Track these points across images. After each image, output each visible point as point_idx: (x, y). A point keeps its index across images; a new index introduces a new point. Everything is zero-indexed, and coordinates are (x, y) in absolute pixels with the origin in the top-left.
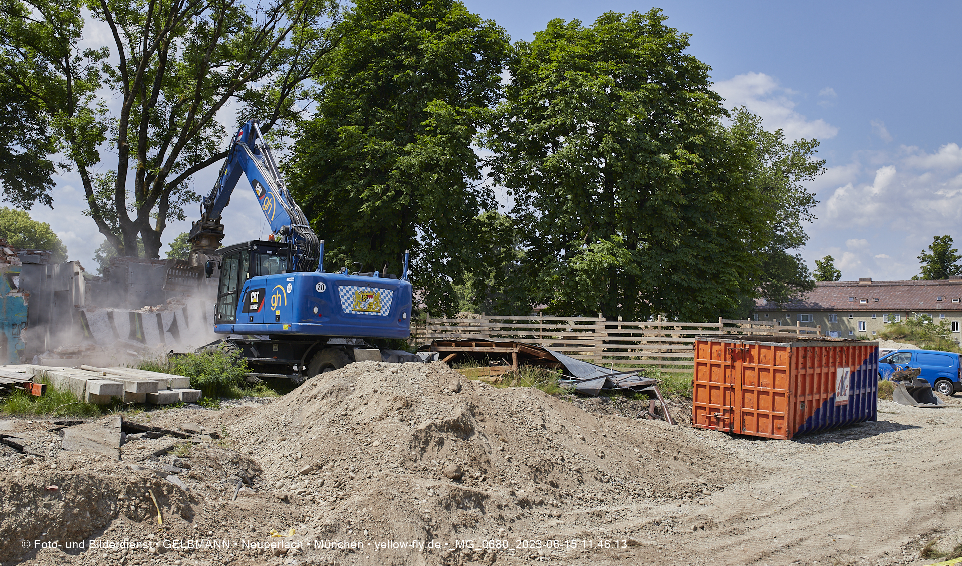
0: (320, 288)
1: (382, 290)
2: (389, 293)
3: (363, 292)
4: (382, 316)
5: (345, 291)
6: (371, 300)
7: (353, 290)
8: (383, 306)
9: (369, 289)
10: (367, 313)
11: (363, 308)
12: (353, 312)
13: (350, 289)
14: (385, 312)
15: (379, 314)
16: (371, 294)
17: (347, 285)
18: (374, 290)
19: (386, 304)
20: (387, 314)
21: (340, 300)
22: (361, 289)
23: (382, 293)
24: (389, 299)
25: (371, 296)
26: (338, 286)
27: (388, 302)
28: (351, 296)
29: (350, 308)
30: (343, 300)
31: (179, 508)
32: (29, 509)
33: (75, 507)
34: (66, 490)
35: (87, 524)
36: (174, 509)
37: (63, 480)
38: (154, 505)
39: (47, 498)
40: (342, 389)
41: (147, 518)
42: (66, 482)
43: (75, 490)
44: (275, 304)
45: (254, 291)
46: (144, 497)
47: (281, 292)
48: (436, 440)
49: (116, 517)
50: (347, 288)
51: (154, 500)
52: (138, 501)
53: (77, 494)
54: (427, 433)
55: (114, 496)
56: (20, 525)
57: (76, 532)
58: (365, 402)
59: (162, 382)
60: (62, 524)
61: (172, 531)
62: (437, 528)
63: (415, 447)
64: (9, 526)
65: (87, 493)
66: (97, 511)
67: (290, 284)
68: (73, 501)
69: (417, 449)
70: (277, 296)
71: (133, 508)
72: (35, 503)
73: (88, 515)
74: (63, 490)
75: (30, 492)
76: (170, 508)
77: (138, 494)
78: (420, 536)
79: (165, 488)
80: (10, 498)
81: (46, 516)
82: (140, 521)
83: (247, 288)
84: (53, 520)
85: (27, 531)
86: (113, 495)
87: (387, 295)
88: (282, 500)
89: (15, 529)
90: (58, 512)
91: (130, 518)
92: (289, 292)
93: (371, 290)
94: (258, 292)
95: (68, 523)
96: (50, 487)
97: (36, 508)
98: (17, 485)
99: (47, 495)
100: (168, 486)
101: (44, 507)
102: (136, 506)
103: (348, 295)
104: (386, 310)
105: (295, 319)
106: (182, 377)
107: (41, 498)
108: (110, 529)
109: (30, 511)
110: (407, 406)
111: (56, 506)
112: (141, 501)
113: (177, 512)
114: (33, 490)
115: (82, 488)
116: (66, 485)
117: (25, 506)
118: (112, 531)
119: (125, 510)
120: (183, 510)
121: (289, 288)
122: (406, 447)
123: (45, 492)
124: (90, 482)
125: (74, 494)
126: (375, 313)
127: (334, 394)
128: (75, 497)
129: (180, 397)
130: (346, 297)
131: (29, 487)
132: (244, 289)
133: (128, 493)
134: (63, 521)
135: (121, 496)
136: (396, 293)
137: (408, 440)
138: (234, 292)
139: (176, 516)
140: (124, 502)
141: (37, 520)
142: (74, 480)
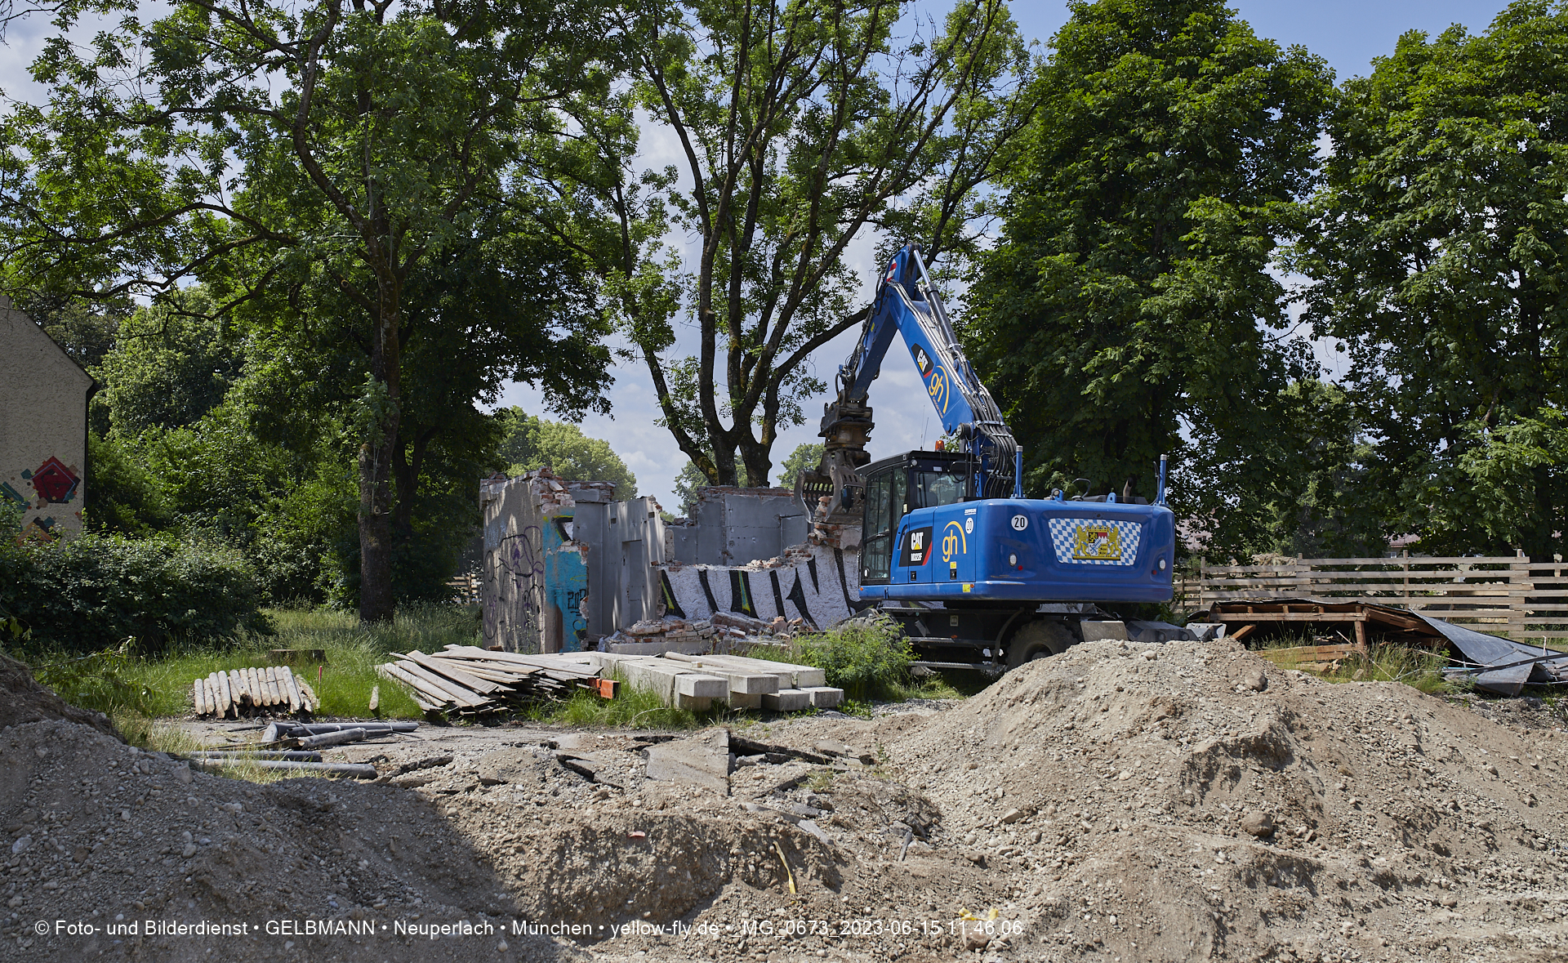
0: (1019, 523)
1: (1121, 523)
2: (1134, 528)
3: (1090, 527)
4: (1123, 566)
5: (1059, 527)
6: (1104, 541)
7: (1073, 525)
8: (1125, 550)
9: (1100, 522)
10: (1098, 562)
11: (1091, 554)
12: (1075, 562)
13: (1068, 525)
14: (1128, 559)
15: (1119, 563)
16: (1103, 531)
17: (1063, 518)
18: (1108, 524)
19: (1129, 546)
20: (1131, 562)
21: (1052, 542)
22: (1086, 523)
23: (1122, 529)
24: (1135, 538)
25: (1104, 535)
26: (1048, 520)
27: (1132, 542)
28: (1070, 535)
29: (1069, 555)
30: (1057, 542)
31: (819, 871)
32: (607, 864)
33: (671, 864)
34: (657, 839)
35: (689, 890)
36: (811, 870)
37: (652, 823)
38: (782, 864)
39: (631, 850)
40: (1065, 687)
41: (774, 884)
42: (656, 827)
43: (669, 839)
44: (949, 552)
45: (916, 531)
46: (767, 851)
47: (957, 533)
48: (1227, 770)
49: (728, 879)
50: (1063, 522)
51: (783, 858)
52: (758, 858)
53: (672, 844)
54: (1210, 758)
55: (724, 850)
56: (597, 887)
57: (673, 901)
58: (1104, 707)
59: (784, 677)
60: (653, 887)
61: (811, 905)
62: (1234, 916)
63: (1191, 781)
64: (583, 888)
65: (686, 844)
66: (700, 870)
67: (970, 519)
68: (667, 855)
69: (1194, 784)
70: (951, 539)
71: (752, 868)
72: (615, 856)
73: (689, 876)
74: (653, 838)
75: (607, 839)
76: (806, 870)
77: (759, 847)
78: (1205, 928)
79: (797, 840)
80: (582, 848)
81: (631, 876)
82: (763, 888)
83: (905, 527)
84: (642, 881)
85: (608, 895)
86: (722, 848)
87: (1130, 531)
88: (976, 862)
89: (591, 892)
90: (649, 870)
91: (749, 883)
92: (969, 532)
93: (1104, 524)
94: (922, 534)
95: (663, 887)
96: (634, 834)
97: (618, 863)
98: (589, 829)
99: (631, 845)
100: (801, 836)
101: (628, 862)
102: (757, 866)
103: (1065, 534)
104: (1130, 557)
105: (980, 575)
106: (813, 669)
107: (623, 849)
108: (722, 898)
109: (609, 868)
110: (1175, 714)
111: (645, 861)
112: (763, 858)
113: (817, 877)
114: (611, 837)
115: (678, 836)
116: (656, 831)
117: (602, 859)
118: (724, 901)
119: (741, 870)
120: (825, 873)
121: (970, 525)
122: (1174, 781)
123: (630, 841)
124: (690, 828)
125: (668, 844)
126: (1111, 562)
127: (1052, 695)
128: (670, 849)
129: (812, 699)
130: (1061, 538)
131: (605, 832)
132: (900, 530)
133: (743, 845)
134: (654, 884)
135: (734, 850)
136: (1146, 526)
137: (1178, 770)
138: (886, 535)
139: (815, 882)
140: (739, 859)
141: (620, 881)
142: (666, 824)
